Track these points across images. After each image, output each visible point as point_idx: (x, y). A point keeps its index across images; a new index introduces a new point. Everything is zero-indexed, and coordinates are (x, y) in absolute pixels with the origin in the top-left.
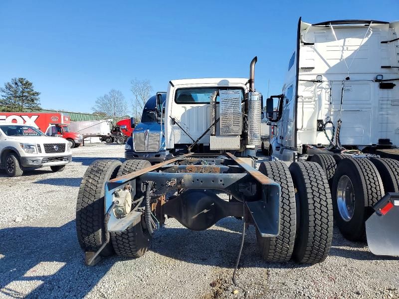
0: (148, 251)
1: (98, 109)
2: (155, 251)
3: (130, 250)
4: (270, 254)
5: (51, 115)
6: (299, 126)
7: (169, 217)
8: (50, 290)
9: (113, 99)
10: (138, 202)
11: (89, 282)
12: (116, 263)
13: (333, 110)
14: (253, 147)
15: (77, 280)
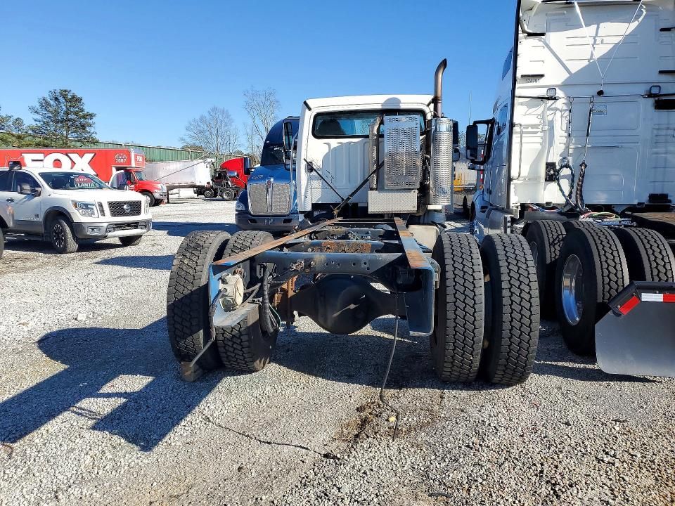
0: (269, 363)
1: (190, 141)
2: (281, 364)
3: (244, 360)
4: (445, 369)
5: (116, 152)
6: (514, 173)
7: (300, 315)
8: (137, 410)
9: (215, 122)
10: (253, 291)
11: (188, 401)
12: (225, 379)
13: (572, 146)
14: (438, 207)
15: (170, 399)
